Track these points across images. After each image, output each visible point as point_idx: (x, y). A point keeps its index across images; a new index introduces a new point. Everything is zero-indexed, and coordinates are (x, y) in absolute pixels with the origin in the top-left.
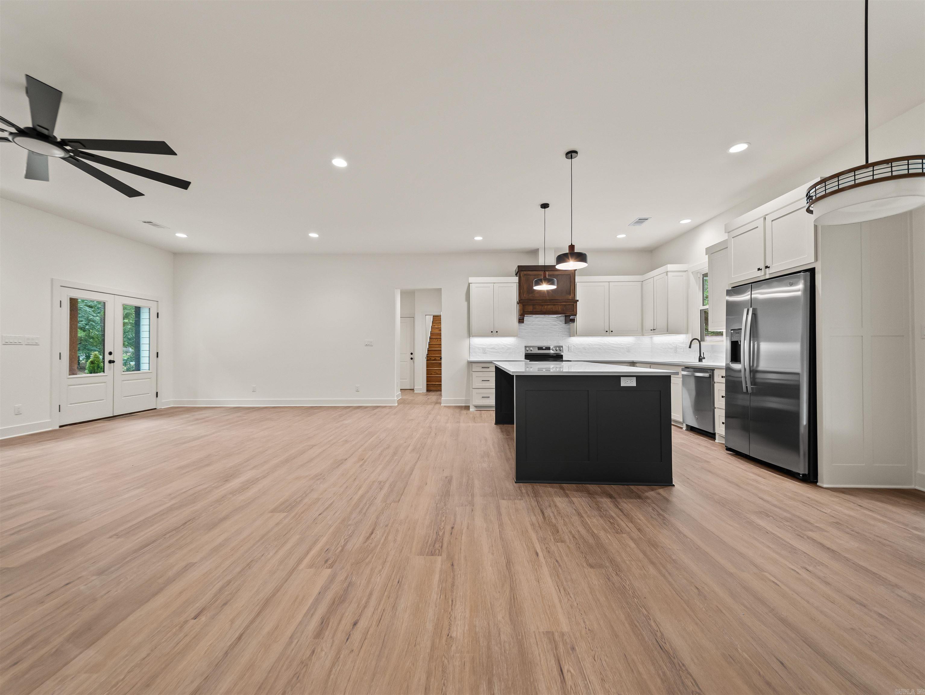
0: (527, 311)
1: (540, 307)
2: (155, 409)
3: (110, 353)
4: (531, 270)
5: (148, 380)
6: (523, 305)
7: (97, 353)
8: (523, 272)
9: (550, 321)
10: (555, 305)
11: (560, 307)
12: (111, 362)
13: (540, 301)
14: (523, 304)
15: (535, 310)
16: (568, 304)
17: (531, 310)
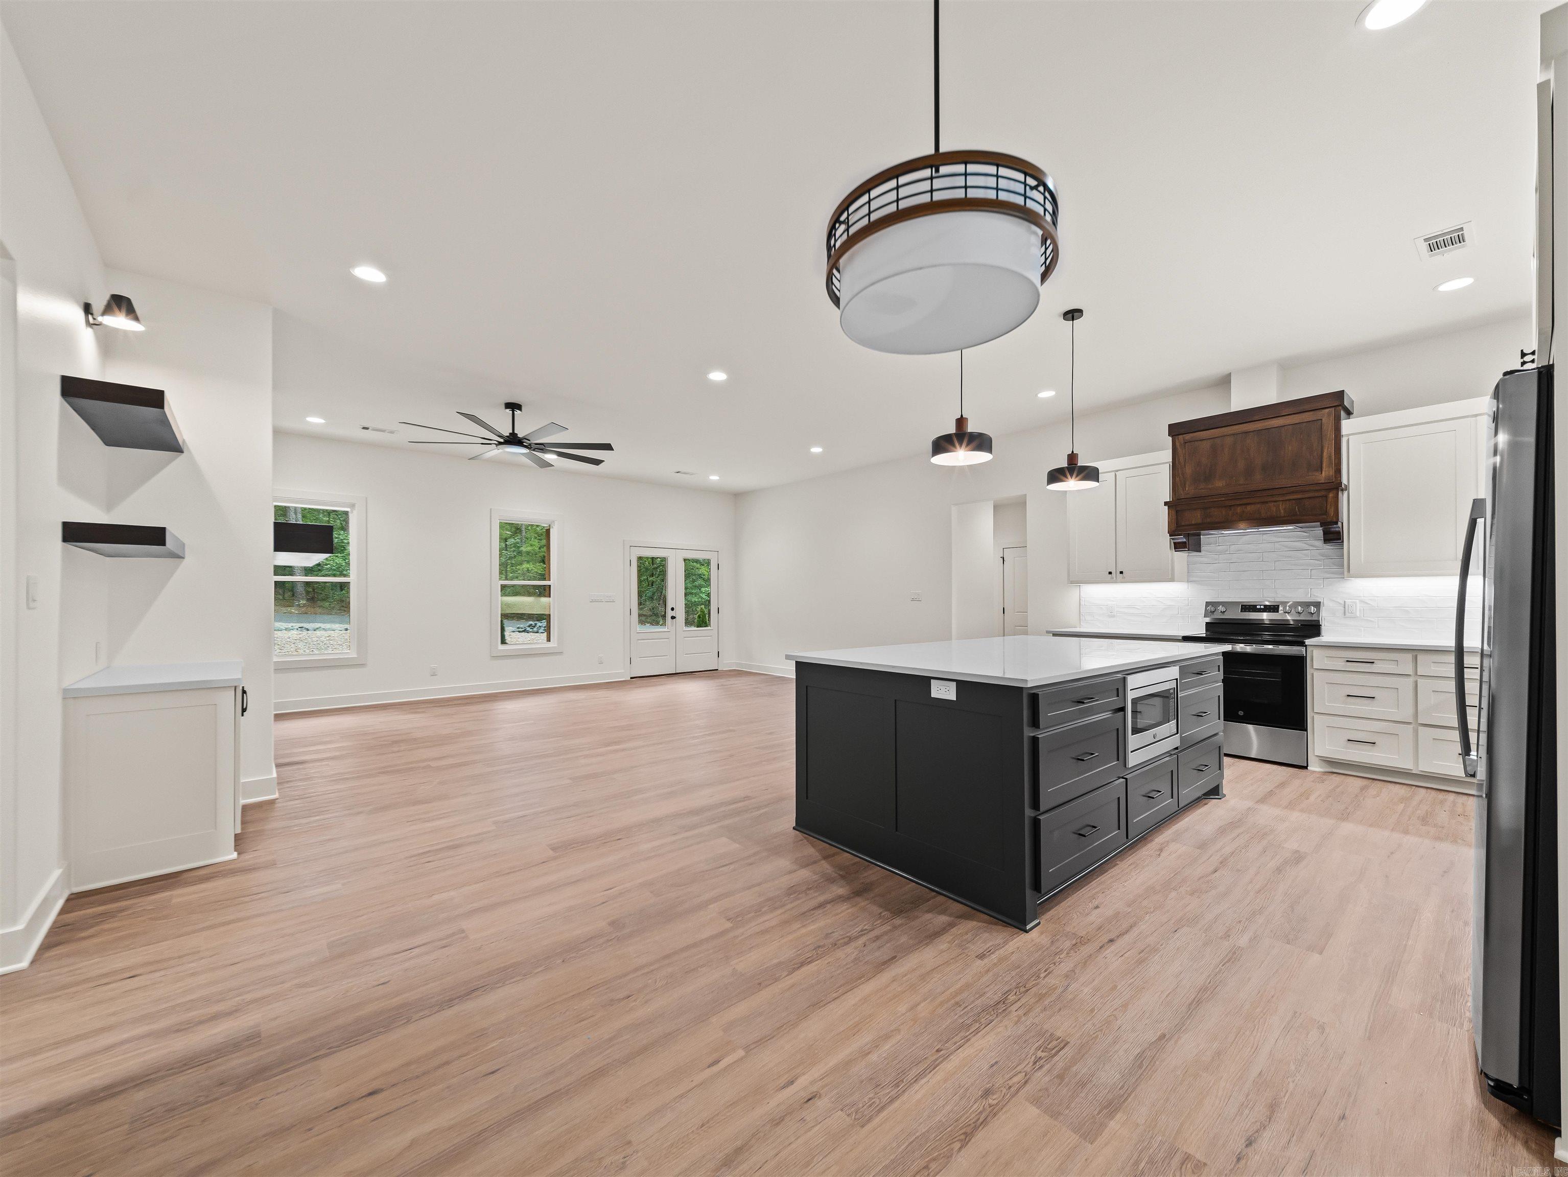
0: (1187, 523)
1: (1224, 513)
2: (717, 670)
3: (673, 609)
4: (1202, 428)
5: (709, 637)
6: (1177, 512)
7: (703, 606)
8: (1181, 437)
9: (1280, 539)
10: (1267, 502)
11: (1282, 507)
12: (673, 618)
13: (1223, 497)
14: (1178, 509)
15: (1209, 520)
16: (1307, 495)
17: (1199, 521)
